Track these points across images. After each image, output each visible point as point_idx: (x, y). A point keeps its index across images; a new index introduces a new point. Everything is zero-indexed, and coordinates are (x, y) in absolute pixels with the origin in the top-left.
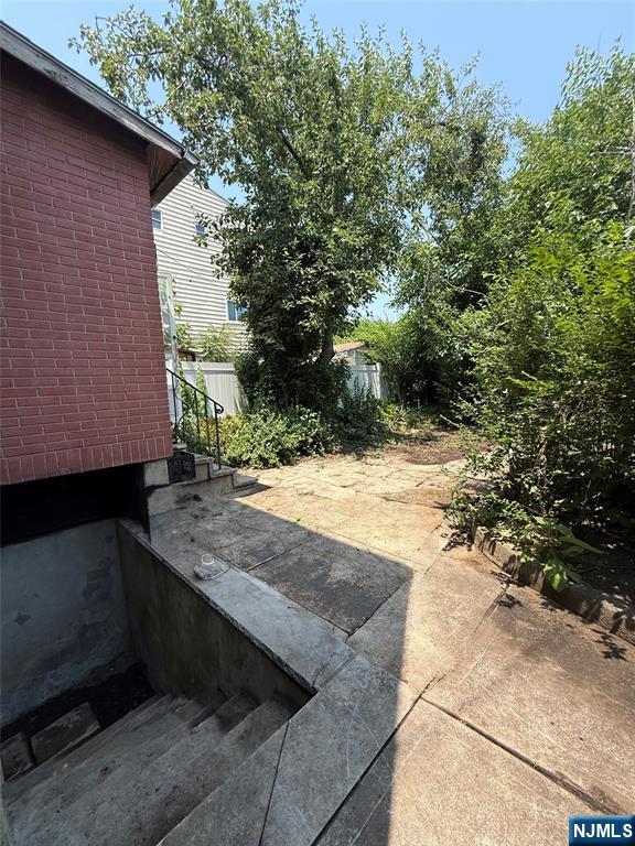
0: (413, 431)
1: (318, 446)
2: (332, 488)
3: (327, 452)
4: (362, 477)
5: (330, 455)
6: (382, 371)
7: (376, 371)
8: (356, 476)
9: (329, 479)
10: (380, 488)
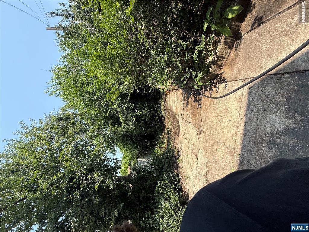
0: (165, 141)
1: (176, 181)
2: (199, 165)
3: (178, 176)
4: (190, 152)
5: (180, 174)
6: (141, 158)
7: (141, 160)
8: (190, 155)
9: (194, 169)
10: (195, 139)
